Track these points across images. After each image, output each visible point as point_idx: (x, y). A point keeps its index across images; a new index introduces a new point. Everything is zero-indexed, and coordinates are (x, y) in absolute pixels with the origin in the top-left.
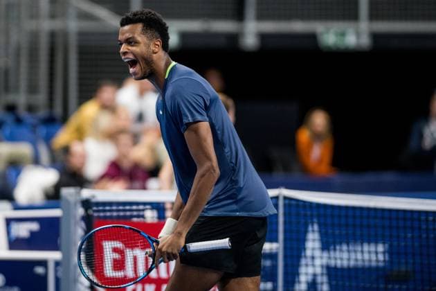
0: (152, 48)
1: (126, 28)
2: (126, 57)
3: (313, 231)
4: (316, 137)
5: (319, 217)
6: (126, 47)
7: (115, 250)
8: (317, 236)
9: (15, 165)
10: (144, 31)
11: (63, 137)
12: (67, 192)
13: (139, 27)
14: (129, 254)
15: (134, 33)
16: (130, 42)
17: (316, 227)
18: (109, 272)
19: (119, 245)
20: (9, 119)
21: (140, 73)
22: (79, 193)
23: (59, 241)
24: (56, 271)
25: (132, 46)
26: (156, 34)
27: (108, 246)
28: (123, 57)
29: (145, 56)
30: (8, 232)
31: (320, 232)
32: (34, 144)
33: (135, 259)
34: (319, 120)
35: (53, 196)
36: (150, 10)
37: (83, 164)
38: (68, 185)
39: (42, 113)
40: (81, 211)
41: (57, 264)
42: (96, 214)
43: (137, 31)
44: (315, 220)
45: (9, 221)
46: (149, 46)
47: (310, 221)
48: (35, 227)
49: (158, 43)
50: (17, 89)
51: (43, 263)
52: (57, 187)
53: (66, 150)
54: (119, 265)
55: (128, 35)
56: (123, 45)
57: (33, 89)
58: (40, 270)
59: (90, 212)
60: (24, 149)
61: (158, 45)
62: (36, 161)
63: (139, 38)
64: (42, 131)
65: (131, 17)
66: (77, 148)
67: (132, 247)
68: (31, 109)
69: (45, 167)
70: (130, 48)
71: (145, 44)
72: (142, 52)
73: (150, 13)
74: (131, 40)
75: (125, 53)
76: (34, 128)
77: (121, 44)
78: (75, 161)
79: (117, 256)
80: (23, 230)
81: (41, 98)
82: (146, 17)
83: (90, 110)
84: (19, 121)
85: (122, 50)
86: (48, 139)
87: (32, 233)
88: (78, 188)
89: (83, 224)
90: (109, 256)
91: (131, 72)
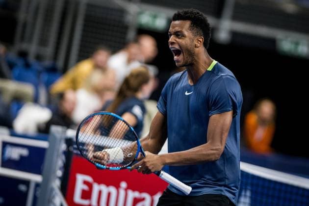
0: (196, 42)
1: (177, 22)
2: (173, 46)
3: (245, 196)
4: (262, 122)
5: (252, 185)
6: (175, 38)
7: (85, 183)
8: (248, 200)
9: (19, 101)
10: (191, 28)
11: (60, 85)
12: (56, 130)
13: (188, 24)
14: (96, 188)
15: (182, 28)
16: (178, 34)
17: (248, 193)
18: (77, 199)
19: (89, 179)
20: (20, 63)
21: (182, 61)
22: (65, 132)
23: (42, 167)
24: (35, 191)
25: (179, 38)
26: (201, 31)
27: (80, 178)
28: (170, 46)
29: (189, 48)
30: (3, 153)
31: (251, 198)
32: (36, 86)
33: (100, 193)
34: (267, 108)
35: (44, 131)
36: (198, 11)
37: (73, 109)
38: (57, 124)
39: (47, 63)
40: (63, 147)
41: (37, 185)
42: (75, 152)
43: (185, 27)
44: (249, 187)
45: (5, 144)
46: (193, 41)
47: (244, 187)
48: (25, 152)
49: (201, 40)
50: (30, 40)
51: (27, 183)
52: (49, 124)
53: (61, 96)
54: (86, 195)
55: (177, 29)
56: (172, 36)
57: (43, 42)
58: (23, 188)
59: (71, 149)
60: (27, 89)
61: (201, 42)
62: (36, 100)
63: (186, 33)
64: (45, 77)
65: (182, 14)
66: (70, 95)
67: (99, 183)
68: (39, 58)
69: (42, 106)
70: (177, 40)
71: (190, 39)
72: (186, 44)
73: (198, 13)
74: (179, 33)
75: (172, 43)
76: (39, 73)
77: (171, 35)
78: (67, 106)
79: (86, 188)
80: (14, 153)
81: (49, 51)
82: (195, 16)
83: (85, 67)
84: (27, 66)
85: (170, 40)
86: (48, 84)
87: (22, 157)
88: (65, 128)
89: (63, 157)
90: (80, 187)
91: (175, 59)
